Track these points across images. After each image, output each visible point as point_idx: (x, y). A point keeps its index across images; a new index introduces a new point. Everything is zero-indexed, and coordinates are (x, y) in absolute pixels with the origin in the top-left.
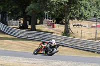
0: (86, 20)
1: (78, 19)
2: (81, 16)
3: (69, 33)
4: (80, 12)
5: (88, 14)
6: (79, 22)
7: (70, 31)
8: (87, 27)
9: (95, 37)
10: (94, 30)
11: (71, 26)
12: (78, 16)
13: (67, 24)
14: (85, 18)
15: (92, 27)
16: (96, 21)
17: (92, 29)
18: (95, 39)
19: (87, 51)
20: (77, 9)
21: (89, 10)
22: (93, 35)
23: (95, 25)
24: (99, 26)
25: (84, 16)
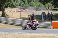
0: (15, 8)
1: (10, 7)
2: (12, 5)
3: (5, 15)
4: (11, 3)
5: (16, 4)
6: (11, 9)
8: (16, 11)
9: (20, 17)
11: (6, 11)
12: (10, 5)
13: (3, 10)
14: (14, 7)
15: (19, 11)
16: (21, 8)
18: (20, 19)
19: (16, 25)
20: (9, 1)
21: (17, 2)
23: (20, 10)
24: (23, 11)
25: (14, 5)
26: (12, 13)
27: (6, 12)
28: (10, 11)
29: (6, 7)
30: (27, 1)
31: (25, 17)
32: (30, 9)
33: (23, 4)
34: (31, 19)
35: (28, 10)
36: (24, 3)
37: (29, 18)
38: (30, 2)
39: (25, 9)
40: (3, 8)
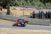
0: (18, 6)
1: (14, 6)
2: (16, 4)
3: (10, 13)
4: (15, 2)
5: (19, 3)
6: (15, 7)
7: (10, 12)
8: (19, 10)
9: (23, 15)
10: (22, 11)
12: (14, 4)
15: (21, 10)
16: (23, 7)
17: (21, 11)
21: (20, 1)
22: (22, 14)
23: (23, 9)
24: (25, 9)
25: (17, 4)
26: (16, 11)
27: (10, 10)
28: (14, 9)
29: (11, 6)
30: (29, 1)
31: (27, 15)
32: (31, 8)
33: (25, 3)
34: (32, 17)
35: (30, 9)
36: (27, 2)
37: (31, 16)
38: (32, 1)
39: (27, 8)
40: (8, 6)
